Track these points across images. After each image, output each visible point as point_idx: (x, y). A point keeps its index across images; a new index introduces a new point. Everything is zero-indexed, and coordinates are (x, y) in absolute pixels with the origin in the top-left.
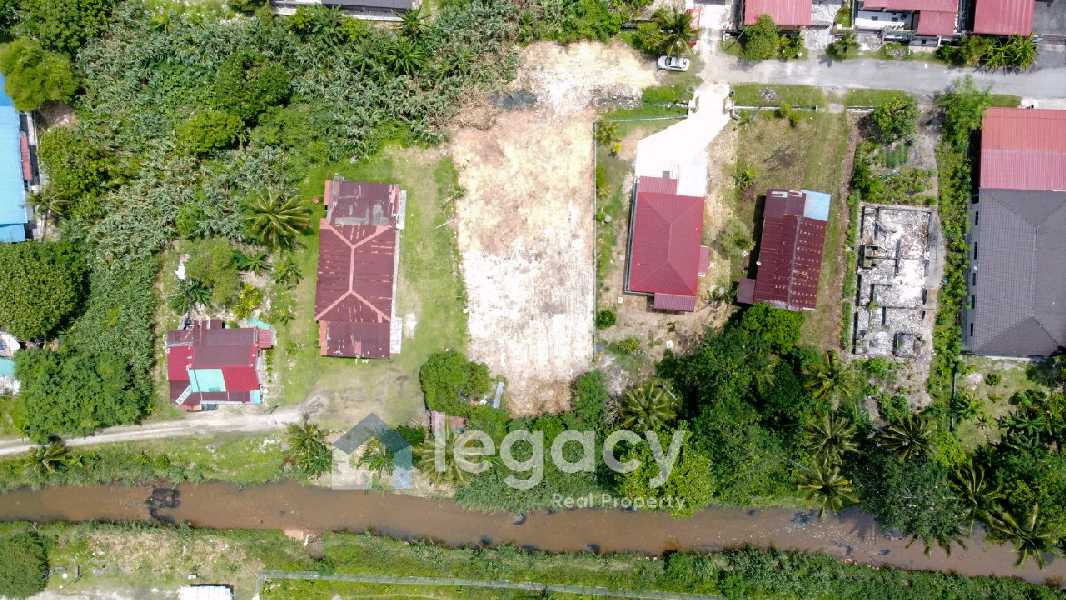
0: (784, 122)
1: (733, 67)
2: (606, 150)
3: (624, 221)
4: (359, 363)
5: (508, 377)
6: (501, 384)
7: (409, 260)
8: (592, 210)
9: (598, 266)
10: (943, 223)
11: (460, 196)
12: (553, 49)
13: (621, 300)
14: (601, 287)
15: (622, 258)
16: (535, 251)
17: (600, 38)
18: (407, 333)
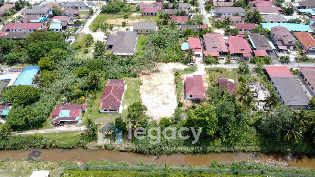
0: (219, 73)
1: (204, 66)
2: (177, 77)
3: (183, 88)
4: (109, 115)
5: (153, 117)
6: (151, 119)
7: (126, 95)
8: (175, 86)
9: (178, 96)
10: (265, 87)
11: (141, 84)
12: (164, 64)
13: (184, 101)
14: (179, 99)
15: (184, 93)
16: (160, 93)
17: (174, 62)
18: (124, 109)
